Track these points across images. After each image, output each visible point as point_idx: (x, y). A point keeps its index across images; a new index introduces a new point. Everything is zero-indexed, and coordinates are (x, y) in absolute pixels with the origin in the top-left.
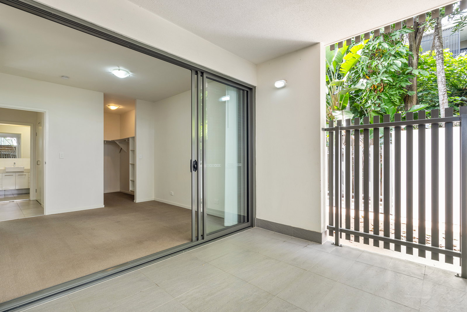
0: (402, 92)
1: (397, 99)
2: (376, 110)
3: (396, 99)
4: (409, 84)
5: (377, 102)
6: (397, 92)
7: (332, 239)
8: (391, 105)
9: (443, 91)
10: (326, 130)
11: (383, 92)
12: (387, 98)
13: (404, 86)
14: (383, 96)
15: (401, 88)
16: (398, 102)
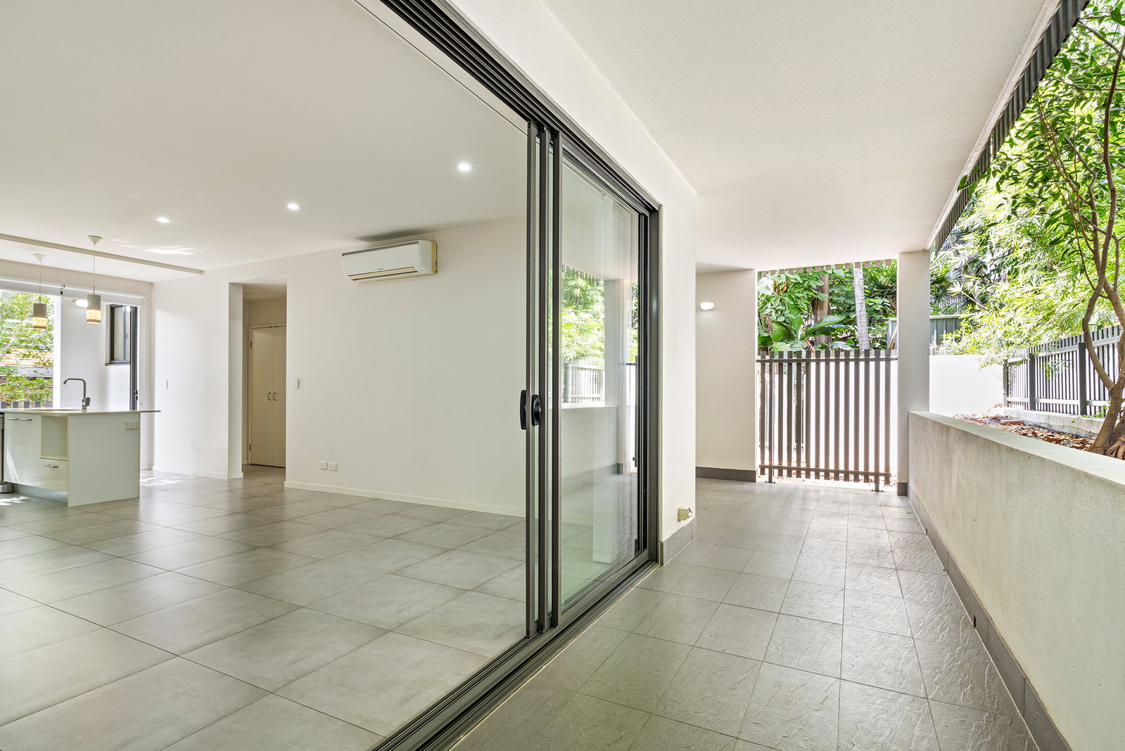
0: (811, 294)
1: (805, 305)
2: (779, 320)
3: (803, 304)
4: (820, 284)
5: (779, 307)
6: (805, 293)
7: (766, 478)
8: (797, 312)
9: (860, 298)
10: (758, 361)
11: (786, 291)
12: (792, 303)
13: (814, 286)
14: (787, 299)
15: (809, 288)
16: (806, 309)
